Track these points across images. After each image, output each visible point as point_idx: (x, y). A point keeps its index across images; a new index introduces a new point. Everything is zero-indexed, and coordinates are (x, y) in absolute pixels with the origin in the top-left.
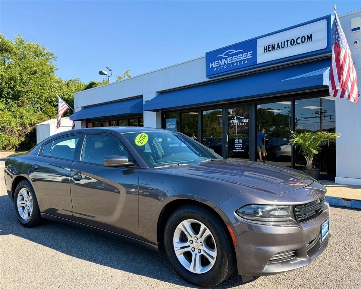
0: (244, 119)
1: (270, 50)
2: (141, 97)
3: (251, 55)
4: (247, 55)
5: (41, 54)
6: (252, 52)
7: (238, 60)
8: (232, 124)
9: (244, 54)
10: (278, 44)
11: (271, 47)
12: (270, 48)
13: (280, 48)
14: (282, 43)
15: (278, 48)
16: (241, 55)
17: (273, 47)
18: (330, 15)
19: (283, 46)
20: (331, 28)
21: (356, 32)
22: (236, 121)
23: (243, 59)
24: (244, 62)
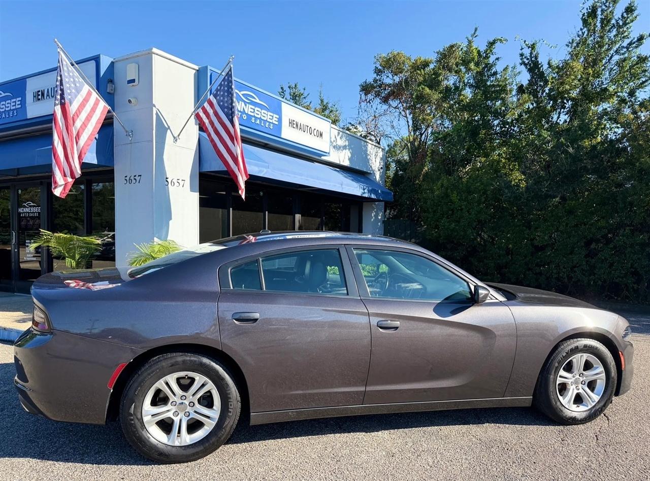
0: (36, 207)
1: (40, 99)
3: (19, 102)
4: (15, 102)
6: (20, 99)
7: (7, 109)
8: (23, 213)
9: (13, 100)
10: (48, 89)
11: (40, 93)
12: (39, 95)
13: (49, 97)
14: (51, 88)
15: (48, 97)
16: (9, 101)
17: (43, 94)
18: (99, 55)
19: (53, 95)
20: (102, 74)
21: (133, 85)
22: (27, 210)
23: (12, 108)
24: (13, 113)
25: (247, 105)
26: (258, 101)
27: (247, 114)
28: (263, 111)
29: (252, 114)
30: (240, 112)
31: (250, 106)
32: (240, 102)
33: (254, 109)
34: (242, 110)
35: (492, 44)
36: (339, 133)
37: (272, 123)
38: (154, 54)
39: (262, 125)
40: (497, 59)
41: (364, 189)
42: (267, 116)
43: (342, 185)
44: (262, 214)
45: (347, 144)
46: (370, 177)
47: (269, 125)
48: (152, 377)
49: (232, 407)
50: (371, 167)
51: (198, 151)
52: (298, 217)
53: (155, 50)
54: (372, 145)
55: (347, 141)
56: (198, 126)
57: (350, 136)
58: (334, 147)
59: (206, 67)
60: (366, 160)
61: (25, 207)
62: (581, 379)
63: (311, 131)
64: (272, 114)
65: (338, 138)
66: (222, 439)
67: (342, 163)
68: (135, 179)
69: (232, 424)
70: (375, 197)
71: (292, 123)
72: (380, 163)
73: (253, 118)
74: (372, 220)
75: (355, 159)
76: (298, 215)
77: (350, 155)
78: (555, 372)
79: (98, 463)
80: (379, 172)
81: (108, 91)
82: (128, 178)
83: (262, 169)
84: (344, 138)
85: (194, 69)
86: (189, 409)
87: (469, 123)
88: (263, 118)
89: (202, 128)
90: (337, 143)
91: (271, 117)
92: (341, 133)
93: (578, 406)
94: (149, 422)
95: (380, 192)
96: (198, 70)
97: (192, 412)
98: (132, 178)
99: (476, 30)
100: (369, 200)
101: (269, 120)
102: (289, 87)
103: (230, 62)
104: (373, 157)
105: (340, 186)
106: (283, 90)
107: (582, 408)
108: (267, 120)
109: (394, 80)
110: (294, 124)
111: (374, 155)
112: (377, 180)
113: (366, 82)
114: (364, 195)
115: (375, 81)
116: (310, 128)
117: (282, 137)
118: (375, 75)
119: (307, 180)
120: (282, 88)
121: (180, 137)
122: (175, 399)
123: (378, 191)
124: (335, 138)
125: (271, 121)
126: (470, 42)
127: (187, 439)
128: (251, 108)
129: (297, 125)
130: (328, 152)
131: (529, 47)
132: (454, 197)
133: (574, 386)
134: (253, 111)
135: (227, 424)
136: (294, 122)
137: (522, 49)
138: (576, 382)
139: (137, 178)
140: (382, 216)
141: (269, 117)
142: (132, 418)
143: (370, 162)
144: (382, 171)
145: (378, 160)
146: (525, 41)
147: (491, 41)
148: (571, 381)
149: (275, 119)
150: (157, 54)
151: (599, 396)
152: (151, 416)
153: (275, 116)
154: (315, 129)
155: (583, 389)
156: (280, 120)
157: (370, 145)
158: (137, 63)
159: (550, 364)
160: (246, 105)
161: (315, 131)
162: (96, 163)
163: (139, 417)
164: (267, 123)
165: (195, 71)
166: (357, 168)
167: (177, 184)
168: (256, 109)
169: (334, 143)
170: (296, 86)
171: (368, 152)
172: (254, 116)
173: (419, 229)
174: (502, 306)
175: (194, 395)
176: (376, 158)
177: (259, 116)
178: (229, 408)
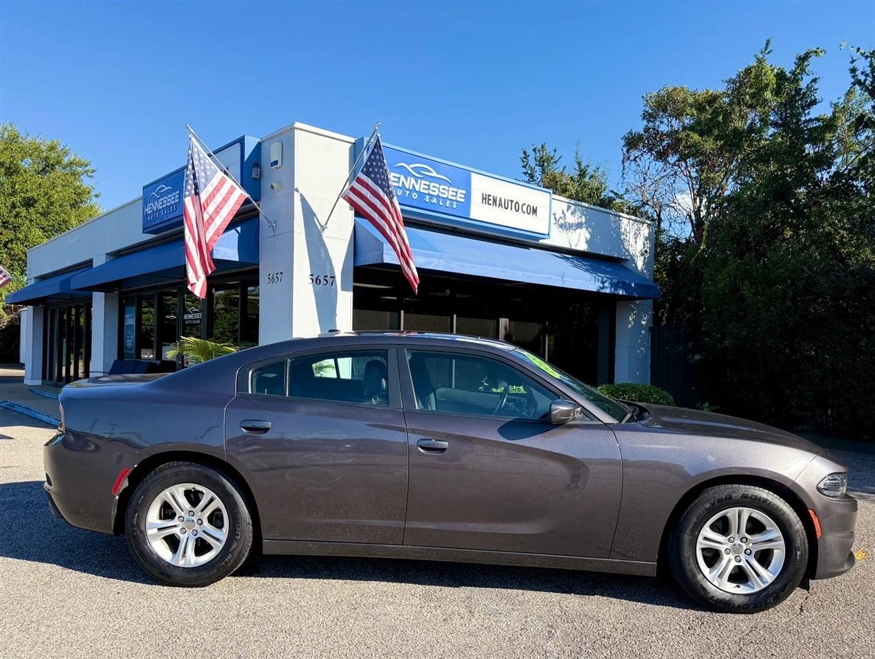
0: (198, 313)
2: (90, 262)
3: (178, 196)
4: (175, 196)
5: (59, 162)
6: (178, 192)
7: (168, 204)
8: (187, 320)
9: (173, 194)
16: (170, 195)
18: (245, 136)
20: (246, 158)
21: (277, 168)
22: (190, 316)
23: (173, 202)
24: (173, 208)
25: (419, 181)
26: (434, 174)
27: (419, 193)
28: (442, 187)
29: (427, 192)
30: (409, 190)
31: (423, 182)
32: (409, 178)
33: (429, 186)
34: (411, 188)
35: (803, 59)
36: (569, 208)
37: (456, 201)
38: (297, 129)
39: (441, 204)
40: (814, 80)
41: (603, 283)
42: (449, 192)
43: (563, 277)
44: (449, 318)
45: (584, 220)
46: (626, 265)
47: (451, 204)
48: (155, 486)
49: (240, 530)
50: (628, 251)
51: (353, 241)
52: (503, 322)
53: (297, 125)
54: (629, 219)
55: (583, 217)
56: (353, 212)
57: (589, 210)
58: (561, 226)
59: (363, 139)
60: (619, 240)
61: (189, 313)
62: (744, 546)
63: (517, 207)
64: (456, 190)
65: (568, 214)
66: (229, 565)
67: (574, 247)
68: (277, 277)
69: (240, 549)
70: (624, 293)
71: (486, 199)
72: (644, 244)
73: (427, 197)
74: (629, 326)
75: (599, 241)
76: (504, 319)
77: (588, 236)
78: (692, 531)
79: (110, 577)
80: (642, 258)
81: (253, 176)
82: (271, 277)
83: (432, 260)
84: (578, 214)
85: (349, 142)
86: (197, 527)
87: (773, 179)
88: (441, 195)
89: (359, 213)
90: (567, 220)
91: (454, 194)
92: (573, 207)
93: (738, 587)
94: (154, 536)
95: (633, 285)
96: (354, 143)
97: (199, 530)
98: (275, 276)
99: (767, 44)
100: (613, 298)
101: (450, 197)
102: (534, 150)
103: (376, 130)
104: (631, 237)
105: (560, 278)
106: (526, 155)
107: (743, 590)
108: (447, 198)
109: (672, 126)
110: (489, 200)
111: (632, 233)
112: (639, 268)
113: (631, 134)
114: (604, 291)
115: (647, 130)
116: (517, 202)
117: (471, 217)
118: (645, 122)
119: (502, 271)
120: (524, 152)
121: (327, 226)
122: (183, 514)
123: (630, 284)
124: (563, 213)
125: (454, 198)
126: (760, 61)
127: (192, 560)
128: (424, 184)
129: (495, 201)
130: (547, 233)
131: (867, 57)
132: (746, 289)
133: (732, 556)
134: (426, 187)
135: (234, 549)
136: (490, 198)
137: (853, 61)
138: (736, 550)
139: (279, 276)
140: (648, 321)
141: (451, 193)
142: (135, 529)
143: (626, 244)
144: (647, 255)
145: (641, 241)
146: (858, 50)
147: (802, 54)
148: (726, 547)
149: (459, 195)
150: (300, 129)
151: (774, 574)
152: (156, 529)
153: (460, 191)
154: (524, 204)
155: (747, 561)
156: (468, 196)
157: (625, 221)
158: (279, 142)
159: (684, 518)
160: (417, 182)
161: (525, 208)
162: (238, 260)
163: (143, 529)
164: (448, 202)
165: (350, 145)
166: (602, 253)
167: (323, 282)
168: (432, 184)
169: (561, 220)
170: (542, 147)
171: (623, 230)
172: (429, 194)
173: (707, 339)
174: (607, 430)
175: (203, 510)
176: (636, 238)
177: (436, 194)
178: (236, 530)
